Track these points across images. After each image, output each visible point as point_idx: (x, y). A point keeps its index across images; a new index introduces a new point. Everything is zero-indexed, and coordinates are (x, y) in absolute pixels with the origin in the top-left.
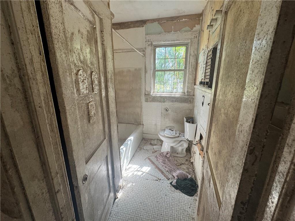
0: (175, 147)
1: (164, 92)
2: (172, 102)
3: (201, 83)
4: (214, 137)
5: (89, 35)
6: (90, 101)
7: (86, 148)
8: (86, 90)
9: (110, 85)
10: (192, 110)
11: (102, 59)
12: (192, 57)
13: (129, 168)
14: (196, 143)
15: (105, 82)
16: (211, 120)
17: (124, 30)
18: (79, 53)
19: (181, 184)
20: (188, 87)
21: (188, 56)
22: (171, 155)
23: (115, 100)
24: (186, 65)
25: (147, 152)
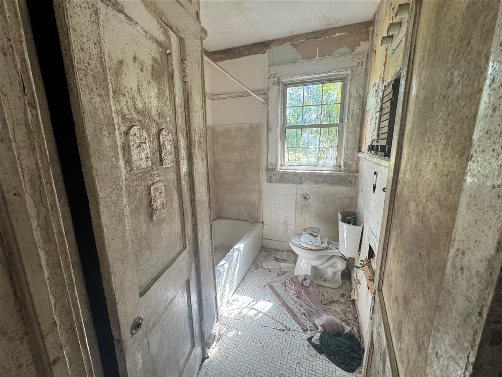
0: (320, 267)
1: (300, 165)
2: (316, 184)
3: (371, 148)
4: (393, 260)
5: (155, 65)
6: (156, 181)
7: (142, 267)
8: (146, 162)
9: (197, 153)
10: (354, 200)
11: (183, 107)
12: (354, 100)
13: (234, 301)
14: (361, 264)
15: (187, 147)
16: (387, 223)
17: (233, 60)
18: (134, 97)
19: (329, 343)
20: (345, 155)
21: (346, 99)
22: (312, 282)
23: (206, 180)
24: (342, 114)
25: (268, 273)
